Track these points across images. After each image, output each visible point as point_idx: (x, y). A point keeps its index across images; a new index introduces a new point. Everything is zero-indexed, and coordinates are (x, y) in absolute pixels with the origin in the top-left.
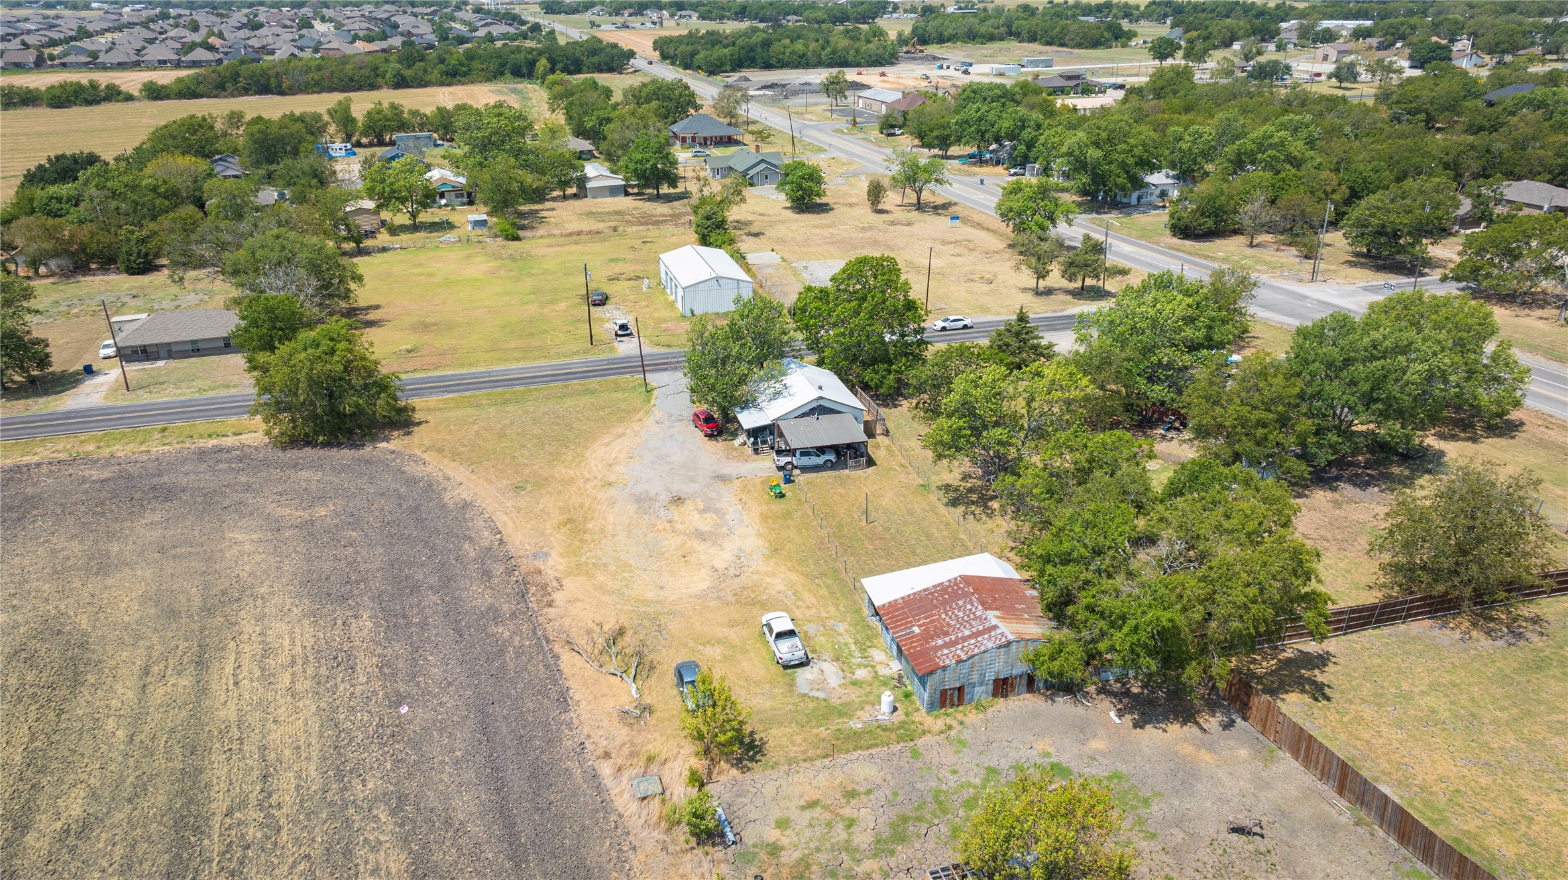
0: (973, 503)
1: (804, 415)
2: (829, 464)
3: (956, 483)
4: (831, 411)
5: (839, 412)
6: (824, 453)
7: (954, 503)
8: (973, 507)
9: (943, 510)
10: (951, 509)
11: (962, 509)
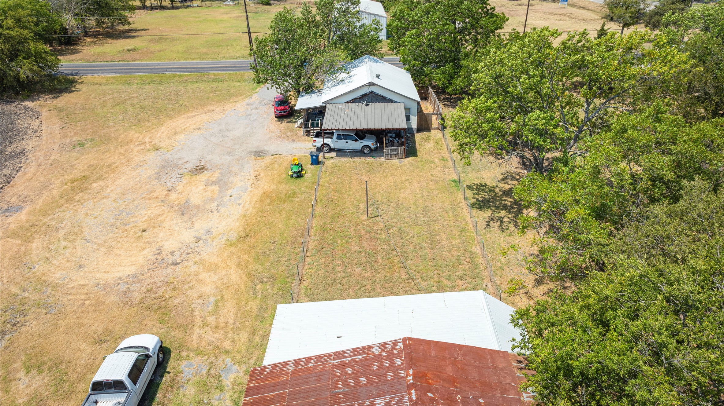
0: (505, 207)
1: (354, 101)
2: (367, 151)
3: (491, 183)
4: (383, 99)
5: (391, 101)
6: (362, 138)
7: (481, 205)
8: (503, 213)
9: (465, 211)
10: (474, 211)
11: (488, 213)
